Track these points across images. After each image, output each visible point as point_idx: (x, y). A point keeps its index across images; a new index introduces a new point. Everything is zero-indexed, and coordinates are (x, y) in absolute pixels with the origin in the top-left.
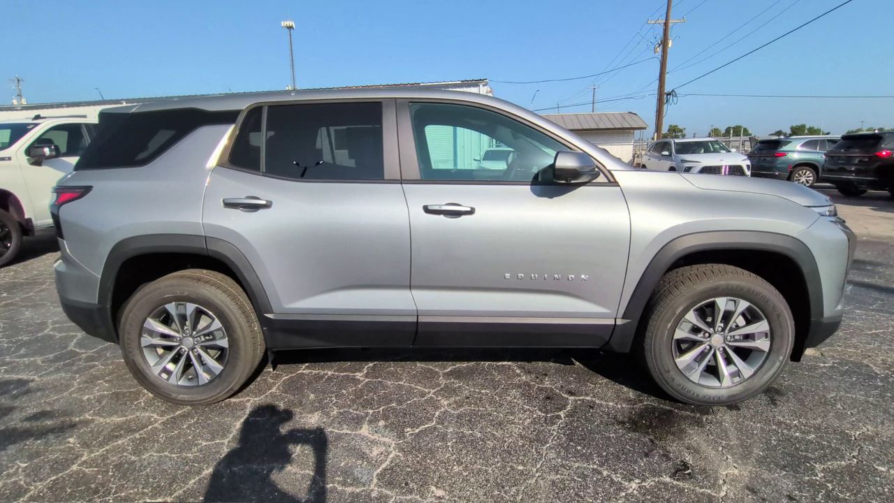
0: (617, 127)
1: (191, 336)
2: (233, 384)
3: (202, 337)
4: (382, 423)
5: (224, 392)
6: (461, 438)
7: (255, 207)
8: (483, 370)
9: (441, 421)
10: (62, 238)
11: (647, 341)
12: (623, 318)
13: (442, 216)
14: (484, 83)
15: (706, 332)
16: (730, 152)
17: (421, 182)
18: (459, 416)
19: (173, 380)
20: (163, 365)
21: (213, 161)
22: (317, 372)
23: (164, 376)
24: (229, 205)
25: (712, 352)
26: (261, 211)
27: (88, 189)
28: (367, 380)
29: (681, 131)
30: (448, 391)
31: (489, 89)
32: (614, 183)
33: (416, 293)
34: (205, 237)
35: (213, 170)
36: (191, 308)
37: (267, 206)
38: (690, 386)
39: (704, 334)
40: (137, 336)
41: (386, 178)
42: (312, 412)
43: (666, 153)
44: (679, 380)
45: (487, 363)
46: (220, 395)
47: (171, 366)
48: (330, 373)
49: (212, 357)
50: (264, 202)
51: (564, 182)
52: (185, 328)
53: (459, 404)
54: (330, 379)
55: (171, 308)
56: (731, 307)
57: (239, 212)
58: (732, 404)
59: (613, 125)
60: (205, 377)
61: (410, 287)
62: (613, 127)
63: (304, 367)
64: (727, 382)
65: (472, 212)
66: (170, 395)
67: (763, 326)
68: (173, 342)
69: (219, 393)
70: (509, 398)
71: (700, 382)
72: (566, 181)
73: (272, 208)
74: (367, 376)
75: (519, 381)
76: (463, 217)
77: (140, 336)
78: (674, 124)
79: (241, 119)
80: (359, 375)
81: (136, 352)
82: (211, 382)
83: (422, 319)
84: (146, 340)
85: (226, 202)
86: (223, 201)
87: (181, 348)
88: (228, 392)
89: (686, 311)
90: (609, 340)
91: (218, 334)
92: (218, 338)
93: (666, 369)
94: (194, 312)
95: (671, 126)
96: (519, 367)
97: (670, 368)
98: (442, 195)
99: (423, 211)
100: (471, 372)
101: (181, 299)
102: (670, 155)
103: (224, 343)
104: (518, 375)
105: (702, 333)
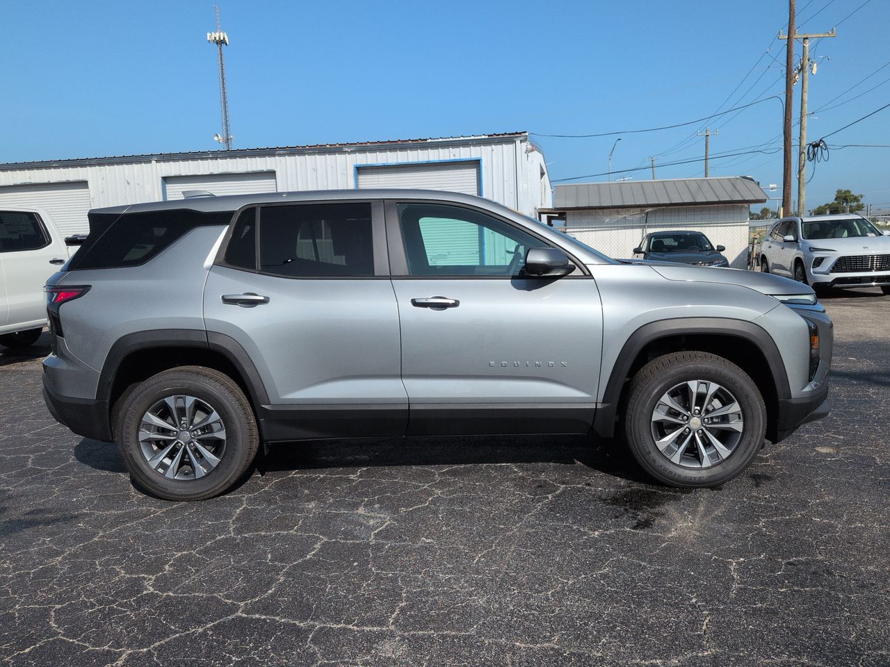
0: (722, 199)
1: (188, 430)
2: (230, 476)
3: (199, 431)
4: (377, 506)
5: (222, 484)
6: (452, 512)
7: (253, 303)
8: (481, 469)
9: (433, 502)
10: (62, 335)
11: (628, 423)
12: (604, 402)
13: (429, 308)
14: (522, 138)
15: (685, 415)
16: (881, 235)
17: (408, 278)
18: (450, 500)
19: (169, 474)
20: (161, 459)
21: (210, 260)
22: (308, 475)
23: (161, 470)
24: (227, 301)
25: (691, 434)
26: (259, 307)
27: (86, 288)
28: (361, 479)
29: (856, 199)
30: (442, 484)
31: (530, 147)
32: (588, 276)
33: (407, 382)
34: (207, 331)
35: (211, 269)
36: (190, 400)
37: (265, 301)
38: (671, 468)
39: (682, 418)
40: (135, 431)
41: (376, 275)
42: (309, 501)
43: (790, 238)
44: (660, 461)
45: (485, 465)
46: (217, 488)
47: (167, 461)
48: (322, 476)
49: (210, 451)
50: (262, 298)
51: (536, 275)
52: (182, 422)
53: (451, 493)
54: (323, 480)
55: (170, 401)
56: (703, 389)
57: (237, 307)
58: (714, 485)
59: (718, 198)
60: (201, 470)
61: (401, 376)
62: (716, 200)
63: (294, 472)
64: (707, 463)
65: (456, 304)
66: (167, 489)
67: (735, 407)
68: (171, 436)
69: (217, 486)
70: (502, 488)
71: (681, 464)
72: (539, 274)
73: (269, 304)
74: (361, 476)
75: (515, 476)
76: (448, 309)
77: (138, 431)
78: (844, 189)
79: (235, 220)
80: (352, 477)
81: (134, 446)
82: (207, 475)
83: (413, 407)
84: (145, 434)
85: (226, 298)
86: (223, 297)
87: (179, 442)
88: (225, 484)
89: (660, 394)
90: (593, 425)
91: (216, 427)
92: (215, 430)
93: (647, 450)
94: (193, 405)
95: (839, 192)
96: (516, 467)
97: (651, 450)
98: (429, 289)
99: (411, 304)
100: (468, 471)
101: (181, 392)
102: (796, 241)
103: (222, 435)
104: (515, 472)
105: (681, 416)
